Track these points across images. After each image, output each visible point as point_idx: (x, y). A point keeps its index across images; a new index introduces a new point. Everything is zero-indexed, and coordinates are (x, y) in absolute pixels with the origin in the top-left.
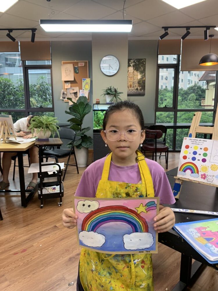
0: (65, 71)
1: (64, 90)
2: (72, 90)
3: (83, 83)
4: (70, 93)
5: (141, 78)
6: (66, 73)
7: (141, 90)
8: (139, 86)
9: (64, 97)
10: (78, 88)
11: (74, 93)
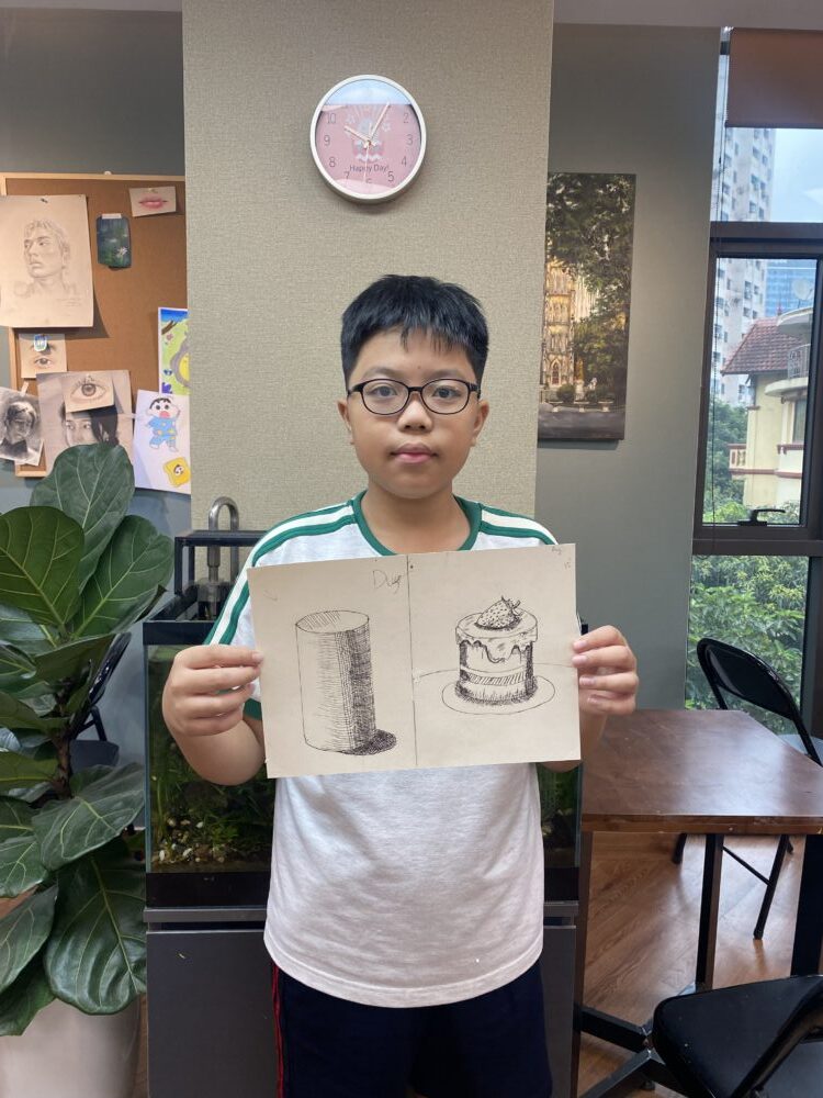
0: (28, 244)
1: (13, 391)
2: (79, 393)
3: (162, 339)
4: (63, 412)
5: (596, 311)
6: (33, 263)
7: (592, 400)
8: (581, 372)
9: (14, 441)
10: (122, 379)
11: (92, 413)
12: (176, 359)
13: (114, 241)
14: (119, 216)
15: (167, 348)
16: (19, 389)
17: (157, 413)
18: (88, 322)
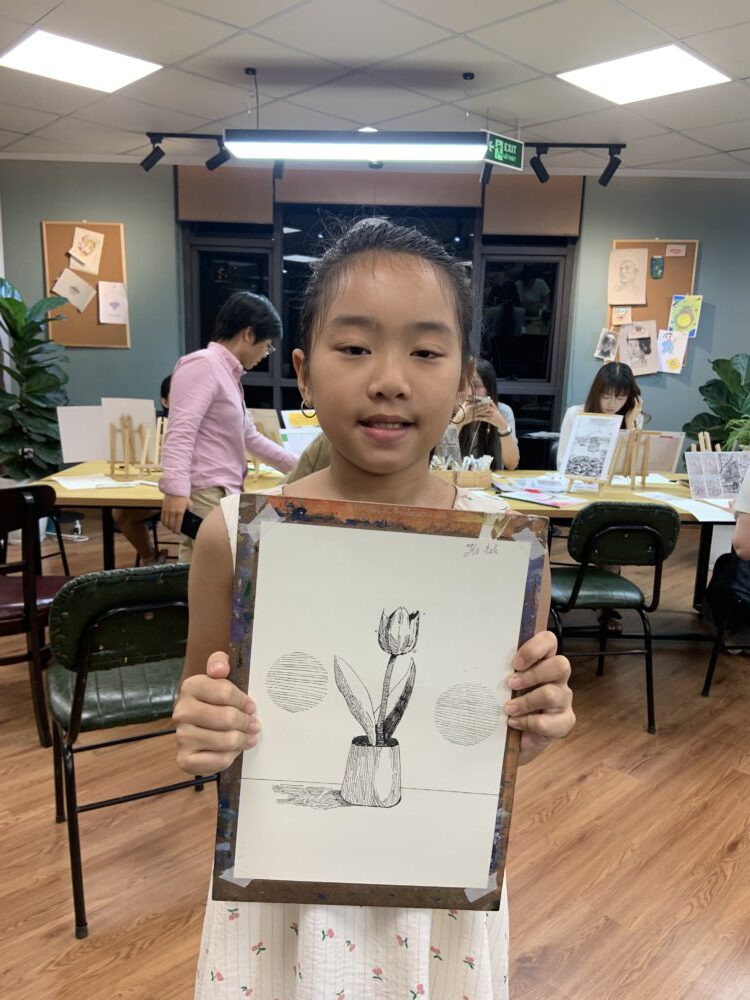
0: (621, 269)
1: (607, 330)
2: (634, 331)
3: (672, 311)
4: (628, 340)
6: (622, 275)
9: (605, 350)
10: (653, 324)
11: (640, 339)
12: (676, 317)
13: (657, 267)
14: (660, 257)
15: (674, 311)
16: (610, 328)
17: (665, 339)
18: (644, 302)
